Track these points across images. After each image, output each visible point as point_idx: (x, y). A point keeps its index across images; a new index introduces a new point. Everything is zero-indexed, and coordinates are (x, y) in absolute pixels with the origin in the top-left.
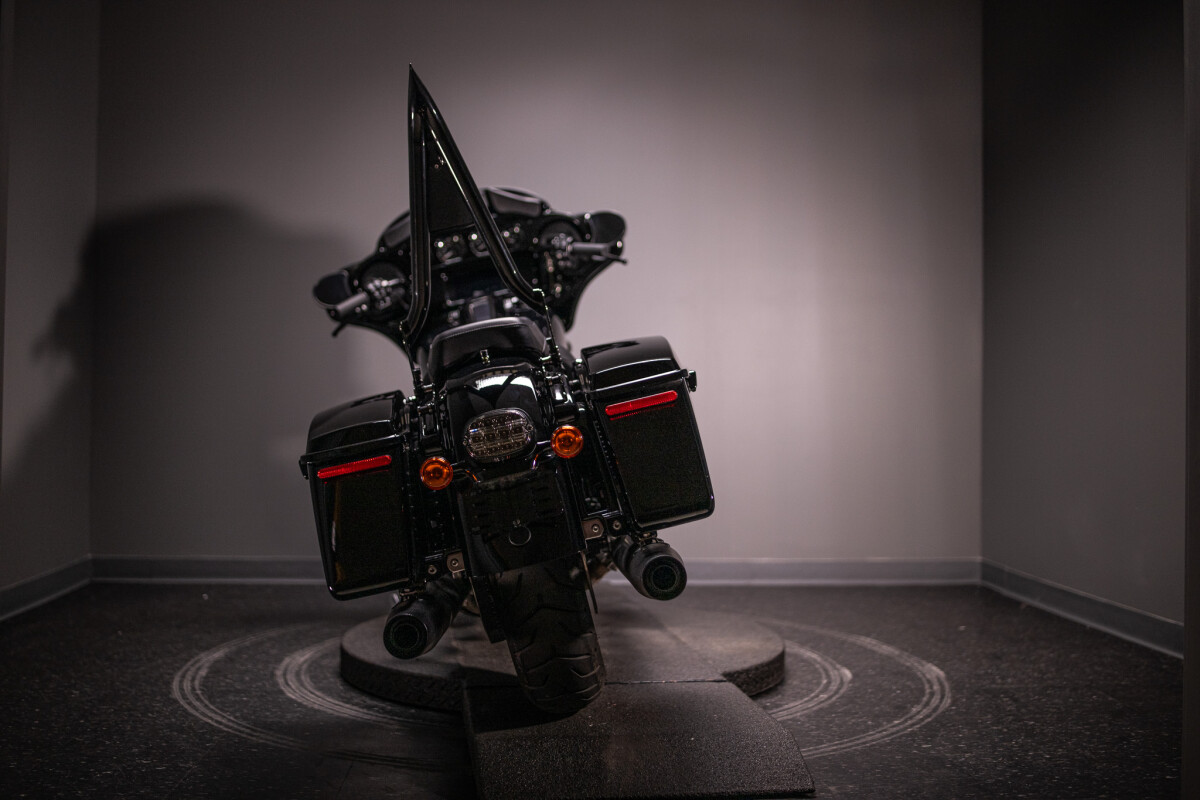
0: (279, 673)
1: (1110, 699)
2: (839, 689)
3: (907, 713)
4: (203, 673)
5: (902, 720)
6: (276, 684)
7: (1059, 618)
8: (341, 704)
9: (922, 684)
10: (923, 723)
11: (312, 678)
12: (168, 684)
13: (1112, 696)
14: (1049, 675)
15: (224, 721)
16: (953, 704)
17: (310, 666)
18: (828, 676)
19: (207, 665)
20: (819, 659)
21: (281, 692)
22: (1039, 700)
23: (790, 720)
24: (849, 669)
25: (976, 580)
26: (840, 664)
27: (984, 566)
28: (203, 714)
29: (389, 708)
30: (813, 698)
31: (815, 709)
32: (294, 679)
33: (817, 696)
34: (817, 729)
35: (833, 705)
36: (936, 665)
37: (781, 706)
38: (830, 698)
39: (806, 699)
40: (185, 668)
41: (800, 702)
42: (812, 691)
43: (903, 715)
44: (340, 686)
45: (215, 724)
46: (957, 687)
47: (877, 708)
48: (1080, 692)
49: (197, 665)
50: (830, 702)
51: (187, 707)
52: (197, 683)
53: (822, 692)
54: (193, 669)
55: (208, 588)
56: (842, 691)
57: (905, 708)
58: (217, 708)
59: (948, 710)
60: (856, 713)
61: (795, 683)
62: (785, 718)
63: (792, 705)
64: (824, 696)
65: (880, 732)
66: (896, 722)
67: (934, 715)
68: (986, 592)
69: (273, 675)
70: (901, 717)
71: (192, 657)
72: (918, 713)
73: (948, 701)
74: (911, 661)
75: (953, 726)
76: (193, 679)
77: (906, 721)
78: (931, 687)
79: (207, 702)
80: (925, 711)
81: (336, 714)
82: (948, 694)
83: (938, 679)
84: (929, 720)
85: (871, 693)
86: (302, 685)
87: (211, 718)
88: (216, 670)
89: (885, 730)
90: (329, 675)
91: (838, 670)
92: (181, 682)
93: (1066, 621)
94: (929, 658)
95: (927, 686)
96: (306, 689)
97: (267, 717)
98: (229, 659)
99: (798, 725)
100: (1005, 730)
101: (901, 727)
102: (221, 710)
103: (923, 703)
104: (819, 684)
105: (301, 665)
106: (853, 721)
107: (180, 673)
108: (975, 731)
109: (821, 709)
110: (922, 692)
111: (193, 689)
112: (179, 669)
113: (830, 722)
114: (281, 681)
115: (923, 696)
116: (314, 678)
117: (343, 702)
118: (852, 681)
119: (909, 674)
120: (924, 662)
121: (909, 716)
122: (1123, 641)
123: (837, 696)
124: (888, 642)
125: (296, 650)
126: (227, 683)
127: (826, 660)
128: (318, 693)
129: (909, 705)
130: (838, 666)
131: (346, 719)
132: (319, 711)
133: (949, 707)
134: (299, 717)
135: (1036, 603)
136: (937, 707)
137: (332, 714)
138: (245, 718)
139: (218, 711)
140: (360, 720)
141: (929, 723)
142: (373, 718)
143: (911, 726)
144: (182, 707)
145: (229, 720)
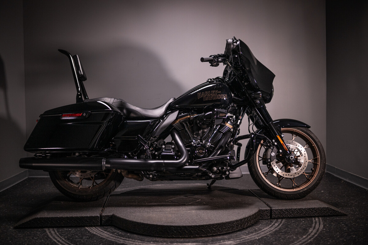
3: (308, 232)
5: (306, 236)
8: (103, 231)
10: (314, 237)
15: (61, 241)
16: (324, 227)
23: (265, 236)
28: (54, 237)
29: (120, 233)
30: (273, 225)
31: (274, 231)
34: (275, 241)
35: (280, 229)
37: (261, 229)
39: (270, 226)
41: (268, 227)
45: (57, 242)
47: (296, 230)
50: (279, 227)
51: (49, 234)
58: (59, 234)
59: (322, 230)
60: (289, 233)
62: (263, 235)
63: (265, 229)
65: (299, 242)
66: (304, 237)
67: (318, 233)
70: (306, 234)
72: (312, 232)
73: (322, 226)
79: (56, 231)
80: (314, 231)
81: (101, 236)
84: (316, 235)
87: (56, 239)
89: (301, 241)
97: (76, 238)
99: (268, 239)
100: (345, 240)
101: (306, 239)
102: (61, 235)
103: (313, 227)
106: (288, 236)
108: (334, 241)
113: (280, 237)
115: (313, 224)
117: (104, 230)
121: (308, 234)
123: (282, 224)
131: (104, 239)
132: (95, 235)
133: (323, 229)
134: (87, 238)
135: (348, 180)
136: (318, 229)
137: (99, 236)
138: (68, 239)
139: (59, 236)
140: (109, 239)
141: (316, 237)
142: (114, 238)
143: (310, 238)
144: (47, 234)
145: (63, 240)
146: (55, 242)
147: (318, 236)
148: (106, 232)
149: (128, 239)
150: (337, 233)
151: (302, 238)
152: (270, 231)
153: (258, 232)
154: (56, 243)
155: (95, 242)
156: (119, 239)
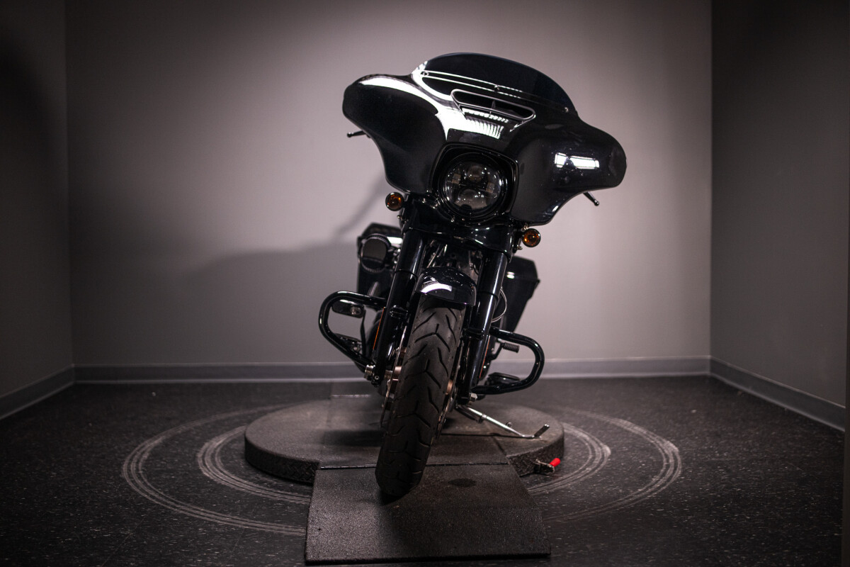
0: (199, 455)
1: (798, 469)
2: (601, 463)
3: (648, 482)
4: (145, 456)
5: (644, 488)
6: (196, 465)
7: (765, 401)
8: (241, 480)
9: (662, 458)
10: (659, 491)
11: (222, 459)
12: (120, 465)
13: (799, 467)
14: (755, 450)
15: (156, 496)
16: (682, 475)
17: (222, 449)
18: (593, 452)
19: (149, 450)
20: (588, 439)
21: (200, 471)
22: (745, 470)
23: (562, 489)
24: (609, 446)
25: (707, 372)
26: (602, 442)
27: (712, 361)
28: (142, 490)
29: (275, 483)
30: (581, 471)
31: (581, 480)
32: (209, 460)
33: (584, 469)
34: (582, 497)
35: (595, 477)
36: (672, 442)
37: (557, 477)
38: (593, 470)
39: (576, 472)
40: (132, 453)
41: (572, 474)
42: (581, 465)
43: (646, 483)
44: (242, 464)
45: (150, 499)
46: (686, 461)
47: (627, 479)
48: (775, 463)
49: (143, 449)
50: (592, 474)
51: (131, 484)
52: (140, 464)
53: (588, 466)
54: (139, 453)
55: (157, 386)
56: (602, 465)
57: (647, 478)
58: (153, 485)
59: (678, 480)
60: (611, 483)
61: (569, 458)
62: (559, 487)
64: (589, 469)
66: (640, 490)
67: (668, 484)
68: (713, 381)
69: (195, 457)
70: (644, 486)
71: (139, 443)
72: (657, 482)
73: (679, 472)
74: (655, 440)
75: (682, 493)
76: (138, 463)
77: (647, 489)
78: (668, 461)
79: (146, 480)
80: (661, 480)
81: (237, 489)
82: (680, 467)
83: (673, 453)
84: (664, 488)
85: (624, 466)
86: (215, 465)
87: (148, 494)
88: (155, 454)
89: (631, 497)
90: (235, 457)
91: (601, 447)
92: (129, 464)
93: (770, 404)
94: (668, 437)
95: (665, 460)
96: (217, 468)
97: (187, 492)
98: (165, 444)
99: (568, 493)
100: (719, 496)
101: (643, 494)
102: (156, 487)
103: (661, 474)
104: (586, 459)
105: (216, 449)
106: (609, 489)
107: (129, 457)
108: (697, 497)
109: (586, 480)
110: (661, 464)
111: (137, 470)
112: (129, 453)
113: (592, 490)
114: (200, 462)
115: (662, 468)
116: (224, 460)
117: (243, 479)
118: (611, 457)
119: (652, 450)
120: (664, 440)
121: (649, 485)
122: (811, 421)
123: (599, 469)
124: (639, 424)
125: (214, 436)
126: (162, 464)
127: (593, 439)
128: (225, 472)
129: (650, 476)
130: (601, 444)
131: (243, 492)
132: (225, 486)
133: (680, 477)
134: (209, 492)
135: (750, 391)
136: (671, 477)
137: (234, 489)
138: (171, 493)
139: (153, 487)
140: (253, 493)
141: (664, 490)
142: (263, 492)
143: (651, 493)
144: (128, 484)
145: (160, 495)
146: (145, 498)
147: (669, 488)
148: (246, 482)
149: (289, 493)
150: (706, 484)
151: (635, 493)
152: (573, 481)
153: (550, 482)
154: (147, 499)
155: (226, 498)
156: (272, 494)
